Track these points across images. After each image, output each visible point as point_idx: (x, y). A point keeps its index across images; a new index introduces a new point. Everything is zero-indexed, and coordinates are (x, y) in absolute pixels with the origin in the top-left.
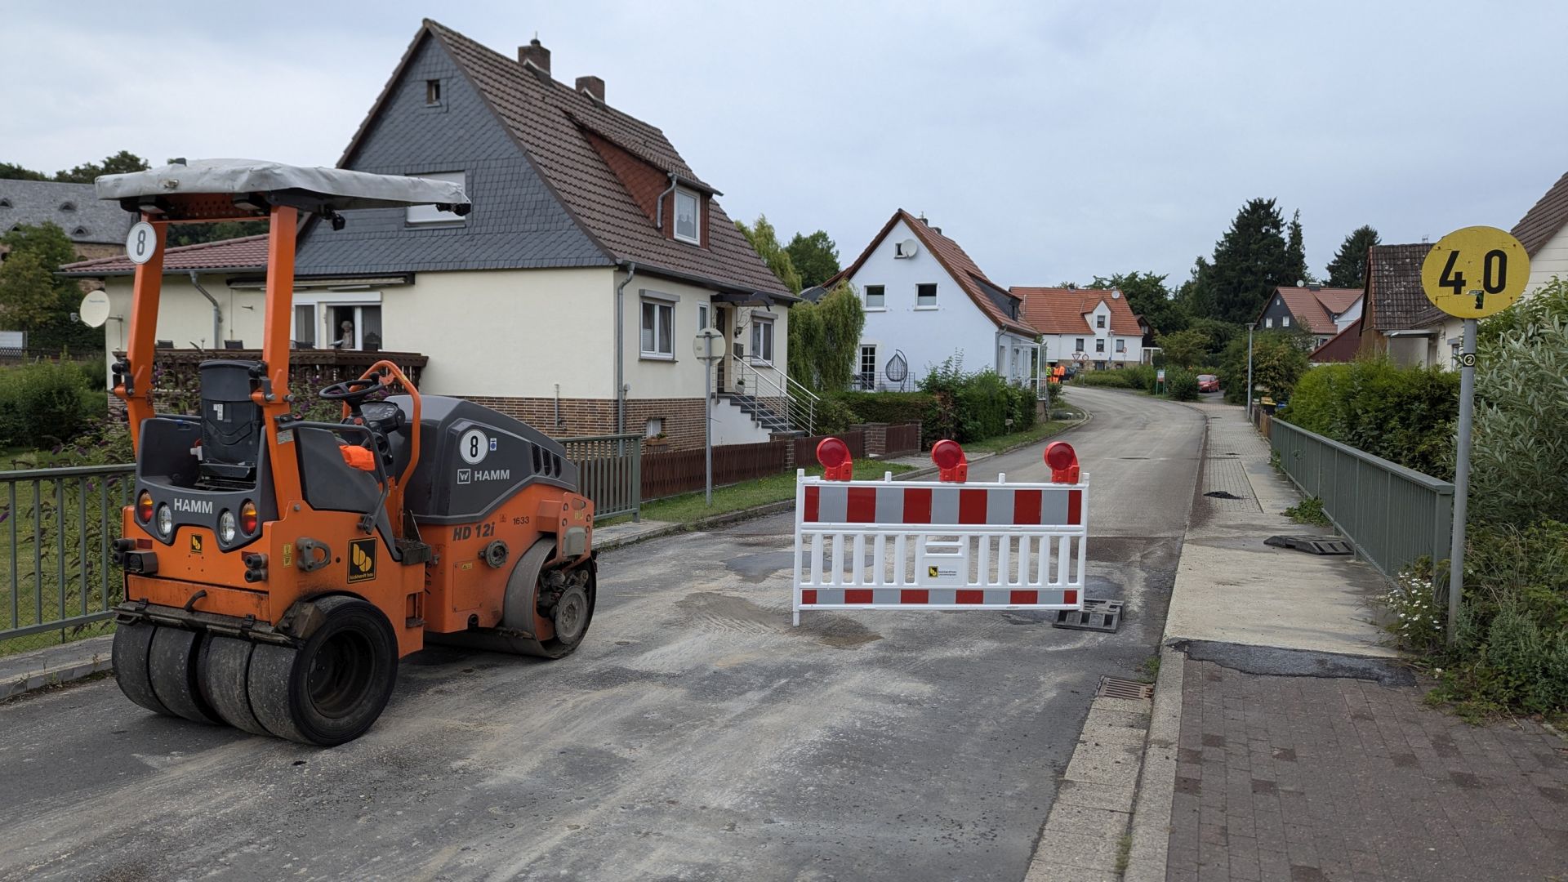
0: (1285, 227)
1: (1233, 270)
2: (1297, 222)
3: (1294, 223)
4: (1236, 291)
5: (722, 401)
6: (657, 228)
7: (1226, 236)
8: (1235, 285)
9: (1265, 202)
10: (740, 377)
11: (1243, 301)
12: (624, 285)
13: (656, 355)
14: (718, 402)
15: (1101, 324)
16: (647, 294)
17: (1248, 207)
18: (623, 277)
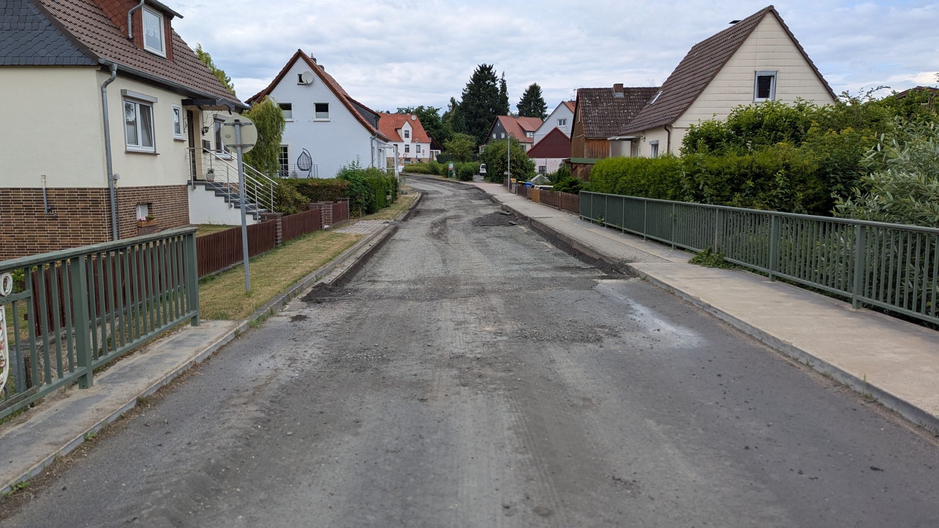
0: (498, 82)
1: (472, 105)
2: (504, 79)
3: (502, 79)
4: (475, 117)
5: (198, 187)
6: (128, 39)
7: (468, 85)
8: (475, 114)
9: (488, 67)
10: (210, 168)
11: (478, 123)
12: (107, 83)
13: (140, 148)
14: (195, 188)
15: (407, 136)
16: (128, 94)
17: (479, 69)
18: (106, 77)
